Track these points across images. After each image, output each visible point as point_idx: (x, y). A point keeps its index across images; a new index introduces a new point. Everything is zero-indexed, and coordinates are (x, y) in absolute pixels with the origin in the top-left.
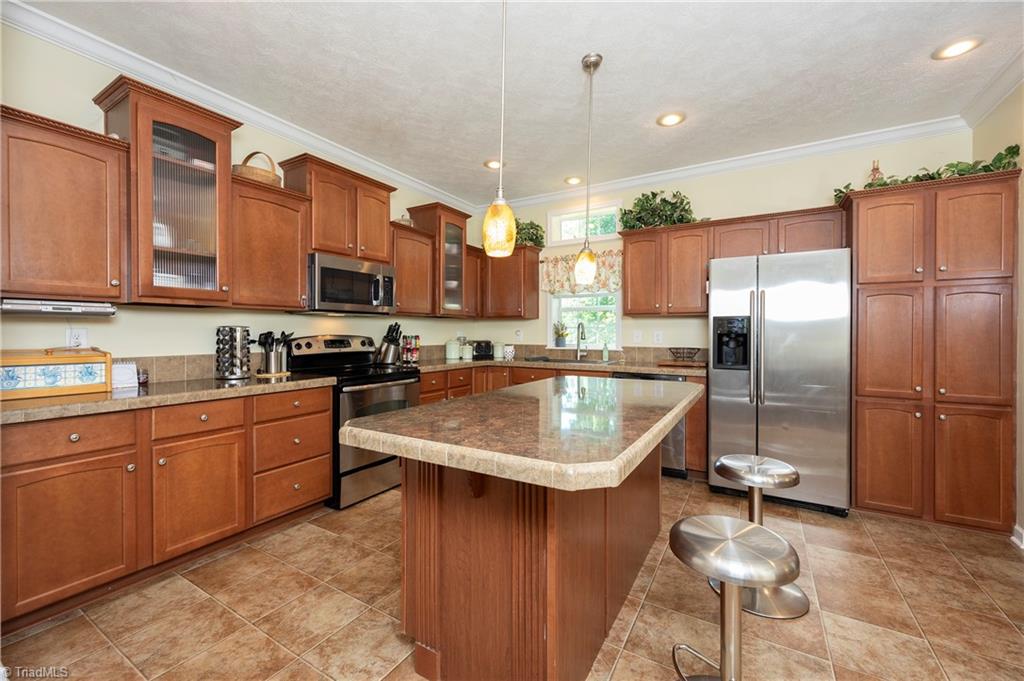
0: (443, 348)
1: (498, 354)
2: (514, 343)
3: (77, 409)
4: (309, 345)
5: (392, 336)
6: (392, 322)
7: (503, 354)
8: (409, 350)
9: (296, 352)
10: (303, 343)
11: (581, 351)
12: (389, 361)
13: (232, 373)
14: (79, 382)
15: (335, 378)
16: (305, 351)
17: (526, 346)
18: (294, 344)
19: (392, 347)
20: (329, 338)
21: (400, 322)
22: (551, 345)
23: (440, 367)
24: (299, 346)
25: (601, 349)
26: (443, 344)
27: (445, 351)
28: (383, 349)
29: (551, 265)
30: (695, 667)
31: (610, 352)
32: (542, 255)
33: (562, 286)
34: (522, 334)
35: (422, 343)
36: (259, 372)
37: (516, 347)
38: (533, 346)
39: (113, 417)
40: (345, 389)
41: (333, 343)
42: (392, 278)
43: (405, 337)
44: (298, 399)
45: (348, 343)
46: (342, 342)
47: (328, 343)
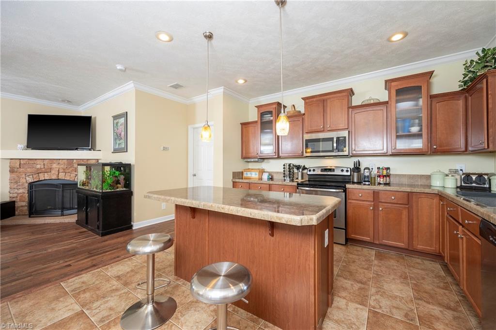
0: (429, 177)
4: (314, 170)
9: (309, 173)
12: (356, 181)
13: (287, 178)
14: (255, 176)
16: (312, 173)
18: (309, 169)
20: (323, 168)
26: (428, 174)
27: (430, 180)
30: (179, 313)
36: (297, 178)
40: (299, 188)
41: (326, 170)
42: (345, 137)
43: (379, 168)
44: (283, 188)
45: (333, 170)
46: (330, 170)
47: (322, 170)
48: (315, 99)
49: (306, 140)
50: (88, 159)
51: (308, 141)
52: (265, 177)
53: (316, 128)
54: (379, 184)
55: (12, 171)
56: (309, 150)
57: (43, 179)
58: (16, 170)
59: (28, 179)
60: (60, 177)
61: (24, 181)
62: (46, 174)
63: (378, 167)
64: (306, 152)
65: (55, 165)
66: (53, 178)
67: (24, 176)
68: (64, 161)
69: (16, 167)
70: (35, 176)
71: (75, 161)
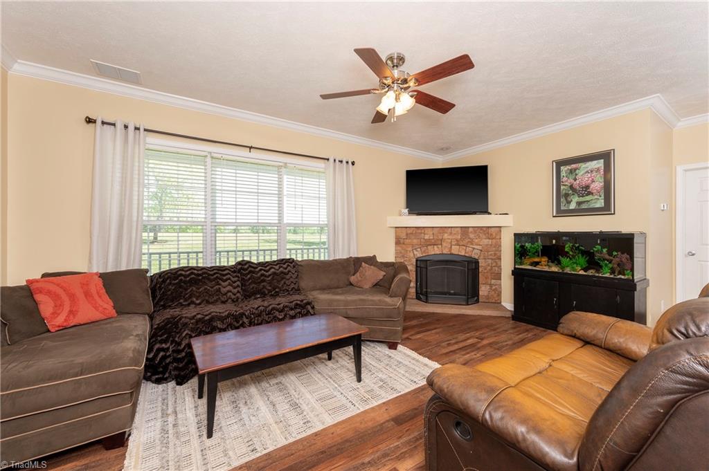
50: (489, 227)
55: (398, 243)
57: (433, 253)
58: (402, 241)
59: (415, 253)
60: (453, 252)
61: (412, 255)
62: (435, 247)
65: (446, 235)
66: (445, 252)
67: (410, 249)
68: (456, 229)
69: (403, 237)
70: (423, 249)
71: (471, 230)
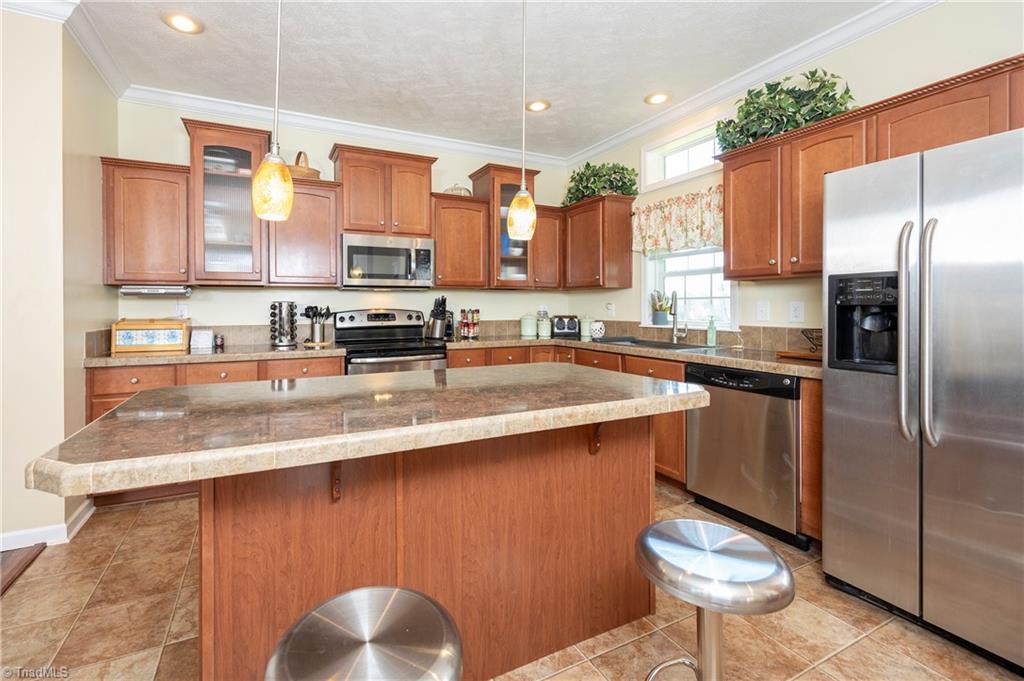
0: (518, 323)
1: (586, 333)
2: (605, 319)
3: (135, 361)
4: (352, 318)
5: (440, 310)
6: (438, 295)
7: (591, 330)
8: (467, 325)
9: (339, 325)
10: (346, 316)
11: (679, 330)
12: (437, 335)
13: (281, 341)
14: (167, 343)
15: (345, 350)
16: (347, 324)
17: (619, 323)
18: (338, 316)
19: (439, 322)
20: (374, 312)
21: (448, 295)
22: (646, 321)
23: (513, 343)
24: (342, 319)
25: (705, 328)
26: (518, 319)
27: (520, 327)
28: (431, 323)
29: (643, 217)
31: (719, 333)
32: (637, 204)
33: (656, 243)
34: (613, 307)
35: (483, 317)
36: (307, 340)
37: (605, 323)
38: (626, 322)
39: (160, 369)
40: (353, 360)
41: (377, 317)
42: (429, 251)
43: (463, 311)
44: (307, 366)
45: (393, 317)
46: (386, 316)
47: (371, 317)
48: (365, 157)
49: (349, 247)
51: (353, 250)
52: (203, 343)
53: (367, 223)
54: (466, 338)
56: (357, 272)
63: (463, 308)
64: (350, 276)
